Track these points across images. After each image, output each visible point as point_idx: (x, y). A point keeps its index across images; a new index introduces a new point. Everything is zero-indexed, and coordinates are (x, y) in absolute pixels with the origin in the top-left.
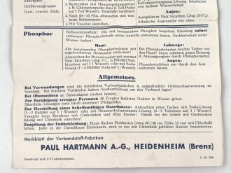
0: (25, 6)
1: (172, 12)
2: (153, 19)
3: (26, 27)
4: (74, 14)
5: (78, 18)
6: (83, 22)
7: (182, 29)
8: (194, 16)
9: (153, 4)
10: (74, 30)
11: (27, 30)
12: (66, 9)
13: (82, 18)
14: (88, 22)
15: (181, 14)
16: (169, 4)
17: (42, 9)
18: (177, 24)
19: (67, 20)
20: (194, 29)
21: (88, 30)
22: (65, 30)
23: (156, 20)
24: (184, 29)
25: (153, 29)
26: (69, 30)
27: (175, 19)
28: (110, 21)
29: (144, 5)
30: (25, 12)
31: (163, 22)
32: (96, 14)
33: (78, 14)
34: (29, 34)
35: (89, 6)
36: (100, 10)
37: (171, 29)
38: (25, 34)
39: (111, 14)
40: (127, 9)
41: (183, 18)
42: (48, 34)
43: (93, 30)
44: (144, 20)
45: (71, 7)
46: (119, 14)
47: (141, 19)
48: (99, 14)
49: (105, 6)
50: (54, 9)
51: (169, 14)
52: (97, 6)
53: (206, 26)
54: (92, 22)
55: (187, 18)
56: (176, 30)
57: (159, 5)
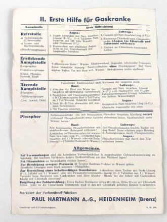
0: (22, 97)
1: (127, 101)
2: (113, 106)
3: (22, 112)
4: (56, 102)
5: (59, 105)
6: (62, 108)
7: (134, 113)
8: (142, 104)
9: (113, 95)
10: (56, 114)
11: (23, 114)
12: (51, 99)
13: (62, 105)
14: (66, 108)
15: (133, 102)
16: (124, 95)
17: (33, 99)
18: (130, 109)
19: (51, 106)
20: (142, 113)
21: (66, 114)
22: (50, 114)
23: (115, 106)
24: (136, 113)
25: (113, 113)
26: (53, 114)
27: (128, 106)
28: (82, 107)
29: (107, 96)
30: (22, 100)
31: (120, 107)
32: (72, 102)
33: (59, 102)
34: (24, 117)
35: (67, 96)
36: (75, 99)
37: (126, 113)
38: (21, 116)
39: (82, 102)
40: (94, 98)
41: (135, 105)
42: (38, 117)
43: (70, 114)
44: (107, 106)
45: (54, 97)
46: (88, 102)
47: (104, 106)
48: (74, 102)
49: (78, 97)
50: (42, 99)
51: (124, 102)
52: (73, 96)
53: (151, 111)
54: (69, 108)
55: (137, 105)
56: (129, 113)
57: (117, 95)
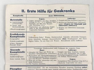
0: (11, 57)
1: (72, 59)
2: (64, 62)
3: (11, 66)
4: (31, 60)
5: (33, 62)
6: (35, 63)
7: (77, 67)
8: (82, 61)
9: (64, 56)
10: (31, 67)
12: (28, 58)
13: (35, 61)
15: (76, 60)
16: (71, 56)
17: (17, 58)
18: (75, 64)
19: (28, 62)
20: (82, 67)
21: (37, 67)
22: (27, 67)
23: (66, 62)
24: (77, 66)
25: (64, 67)
26: (29, 67)
27: (73, 62)
29: (61, 56)
30: (11, 59)
31: (68, 63)
32: (40, 60)
33: (33, 60)
34: (12, 69)
35: (38, 56)
36: (42, 58)
37: (72, 67)
38: (10, 69)
39: (46, 59)
40: (53, 57)
41: (77, 62)
42: (20, 69)
43: (39, 67)
44: (61, 62)
45: (30, 57)
46: (50, 60)
47: (59, 62)
48: (42, 60)
49: (44, 56)
50: (22, 58)
51: (71, 60)
52: (41, 56)
53: (87, 65)
54: (38, 63)
55: (79, 62)
56: (74, 67)
57: (67, 56)
